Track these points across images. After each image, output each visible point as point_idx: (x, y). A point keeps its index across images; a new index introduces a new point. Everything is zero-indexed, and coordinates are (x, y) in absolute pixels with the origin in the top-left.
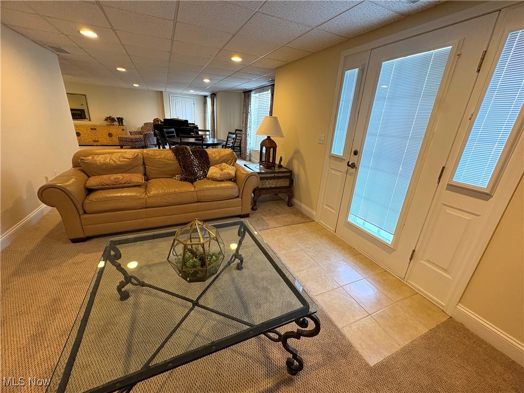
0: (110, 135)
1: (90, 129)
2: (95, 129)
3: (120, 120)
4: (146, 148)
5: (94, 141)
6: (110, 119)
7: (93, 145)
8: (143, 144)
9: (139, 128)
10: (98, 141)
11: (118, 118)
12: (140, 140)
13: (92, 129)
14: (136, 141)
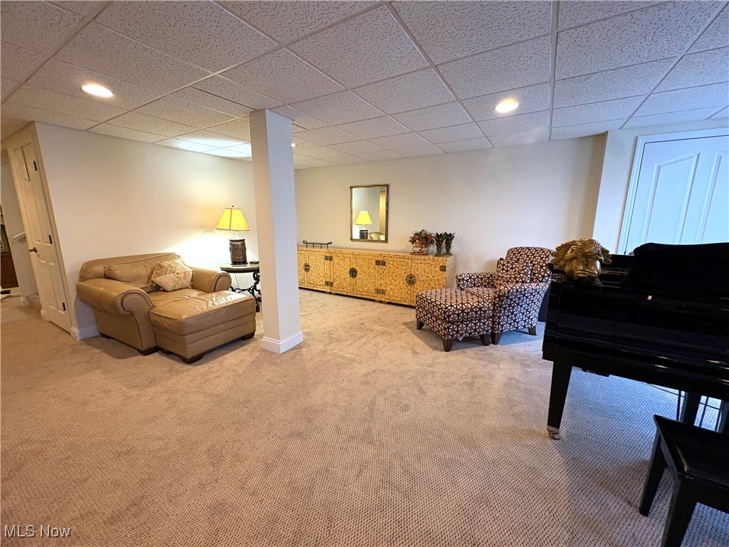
0: (411, 280)
1: (374, 261)
2: (383, 263)
3: (445, 240)
4: (495, 342)
5: (378, 291)
6: (422, 239)
7: (374, 301)
8: (485, 327)
9: (489, 263)
10: (383, 292)
11: (439, 236)
12: (478, 313)
13: (378, 263)
14: (463, 316)
